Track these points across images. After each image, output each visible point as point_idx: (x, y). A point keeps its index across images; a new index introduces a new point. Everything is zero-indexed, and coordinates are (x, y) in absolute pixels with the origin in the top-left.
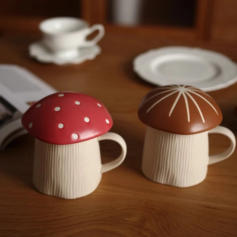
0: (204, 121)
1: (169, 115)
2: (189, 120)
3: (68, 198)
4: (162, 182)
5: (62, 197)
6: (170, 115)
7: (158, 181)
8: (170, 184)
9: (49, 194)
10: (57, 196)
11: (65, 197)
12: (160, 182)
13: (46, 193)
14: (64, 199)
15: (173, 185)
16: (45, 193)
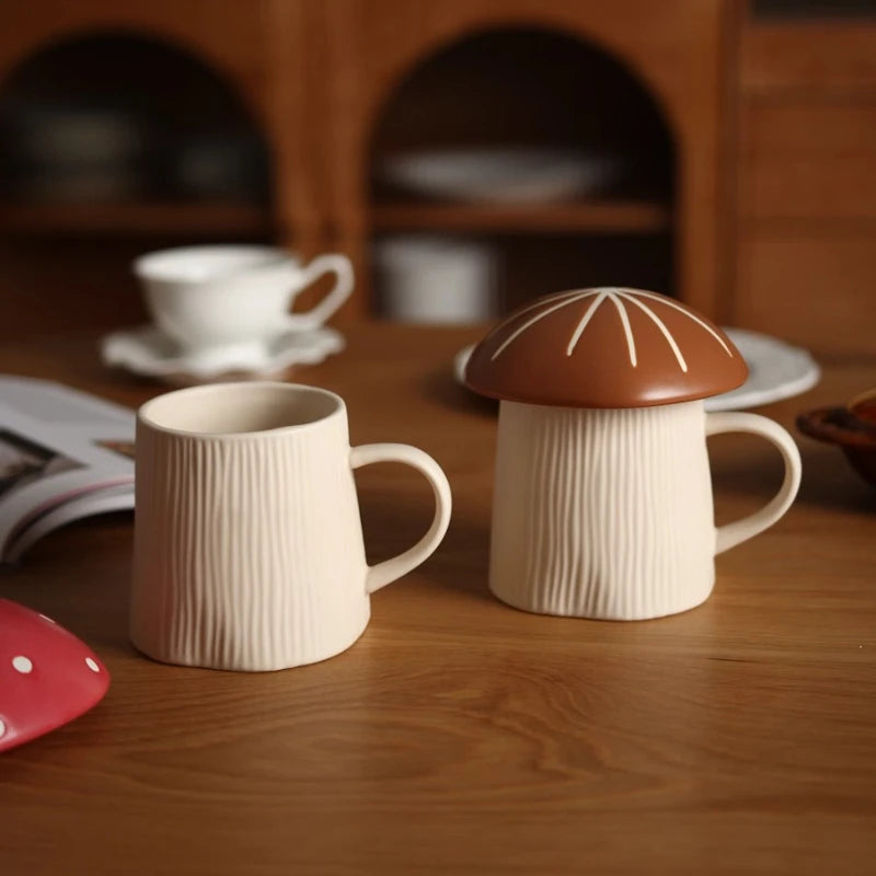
0: (684, 367)
1: (566, 351)
2: (634, 362)
3: (257, 667)
4: (561, 611)
5: (236, 665)
6: (569, 353)
7: (546, 608)
8: (589, 614)
9: (188, 660)
10: (216, 665)
11: (246, 666)
12: (553, 610)
13: (179, 660)
14: (242, 672)
15: (600, 613)
16: (173, 658)
